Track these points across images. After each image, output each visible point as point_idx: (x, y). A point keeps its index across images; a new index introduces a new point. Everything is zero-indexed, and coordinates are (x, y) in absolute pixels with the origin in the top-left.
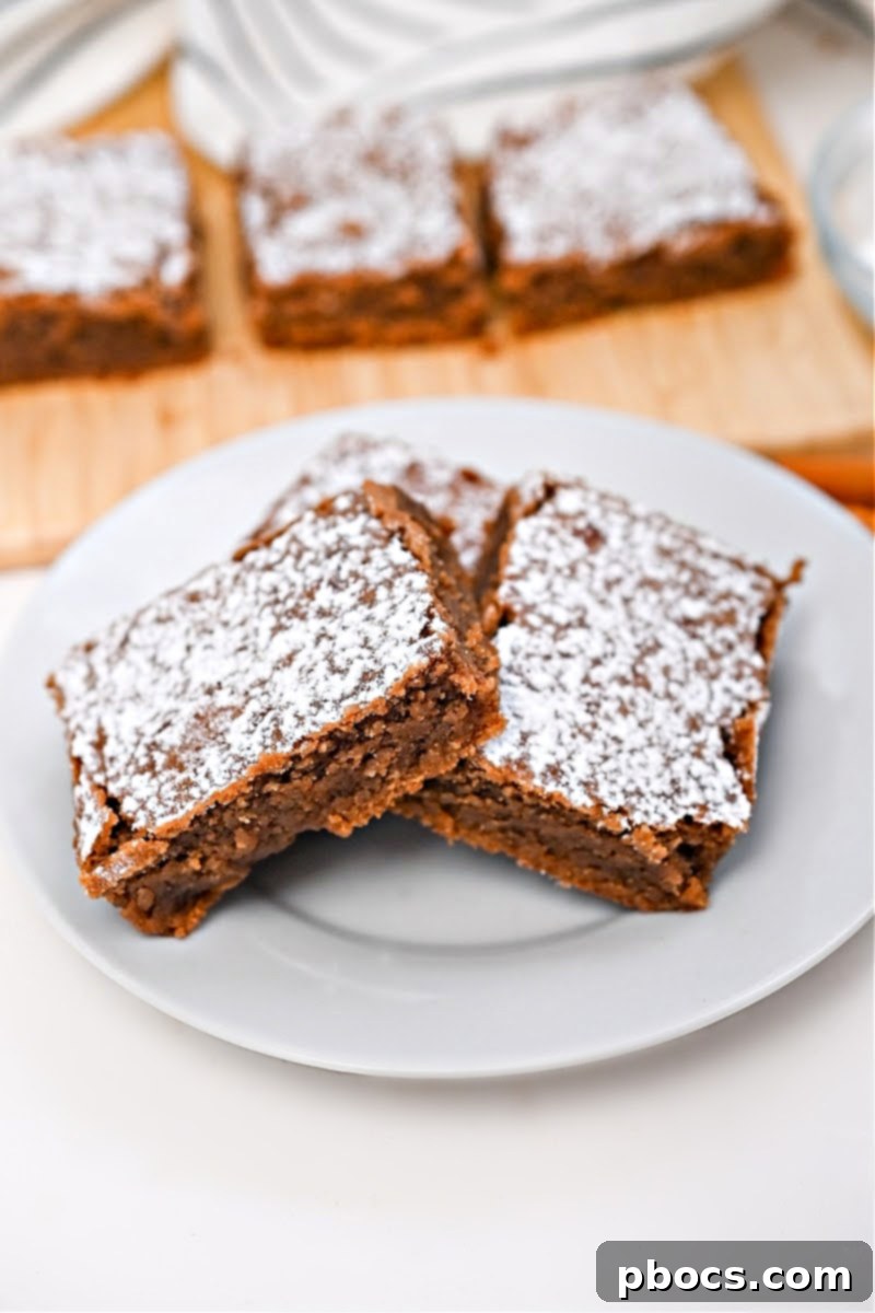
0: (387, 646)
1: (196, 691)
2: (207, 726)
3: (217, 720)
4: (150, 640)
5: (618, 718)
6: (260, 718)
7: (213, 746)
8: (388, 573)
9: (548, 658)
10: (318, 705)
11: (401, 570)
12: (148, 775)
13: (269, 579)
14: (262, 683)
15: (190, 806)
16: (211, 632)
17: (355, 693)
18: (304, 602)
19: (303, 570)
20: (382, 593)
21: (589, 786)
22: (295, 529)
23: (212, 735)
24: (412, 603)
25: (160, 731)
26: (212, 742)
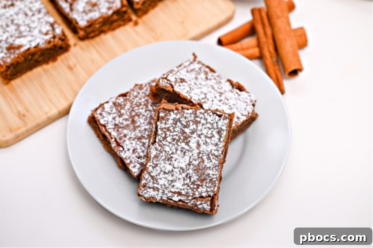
0: (215, 125)
1: (186, 167)
2: (200, 169)
3: (201, 167)
4: (159, 171)
5: (229, 101)
6: (209, 158)
7: (206, 171)
8: (193, 116)
9: (212, 104)
10: (216, 145)
11: (194, 113)
12: (200, 187)
13: (169, 139)
14: (200, 153)
15: (217, 182)
16: (172, 157)
17: (220, 137)
18: (185, 135)
19: (175, 131)
20: (198, 119)
21: (242, 115)
22: (159, 127)
23: (203, 169)
24: (208, 115)
25: (190, 180)
26: (205, 170)
